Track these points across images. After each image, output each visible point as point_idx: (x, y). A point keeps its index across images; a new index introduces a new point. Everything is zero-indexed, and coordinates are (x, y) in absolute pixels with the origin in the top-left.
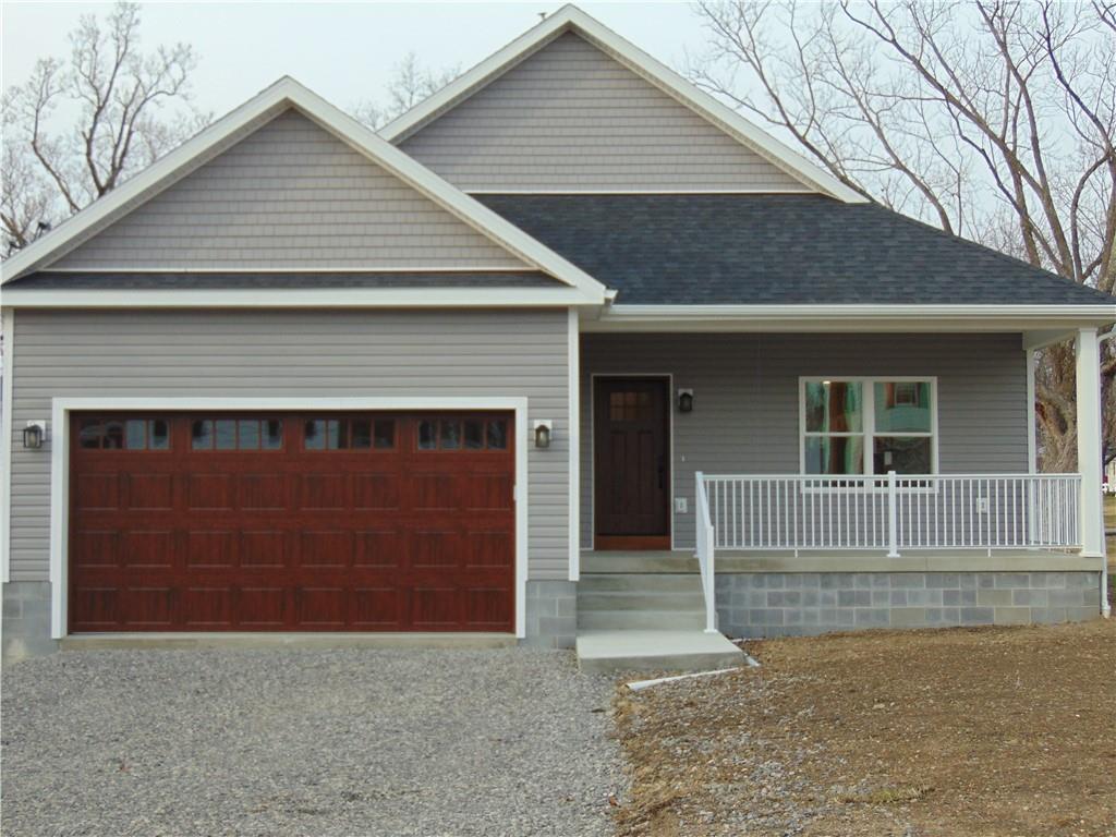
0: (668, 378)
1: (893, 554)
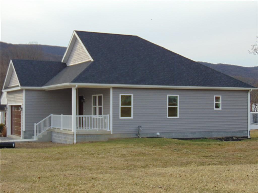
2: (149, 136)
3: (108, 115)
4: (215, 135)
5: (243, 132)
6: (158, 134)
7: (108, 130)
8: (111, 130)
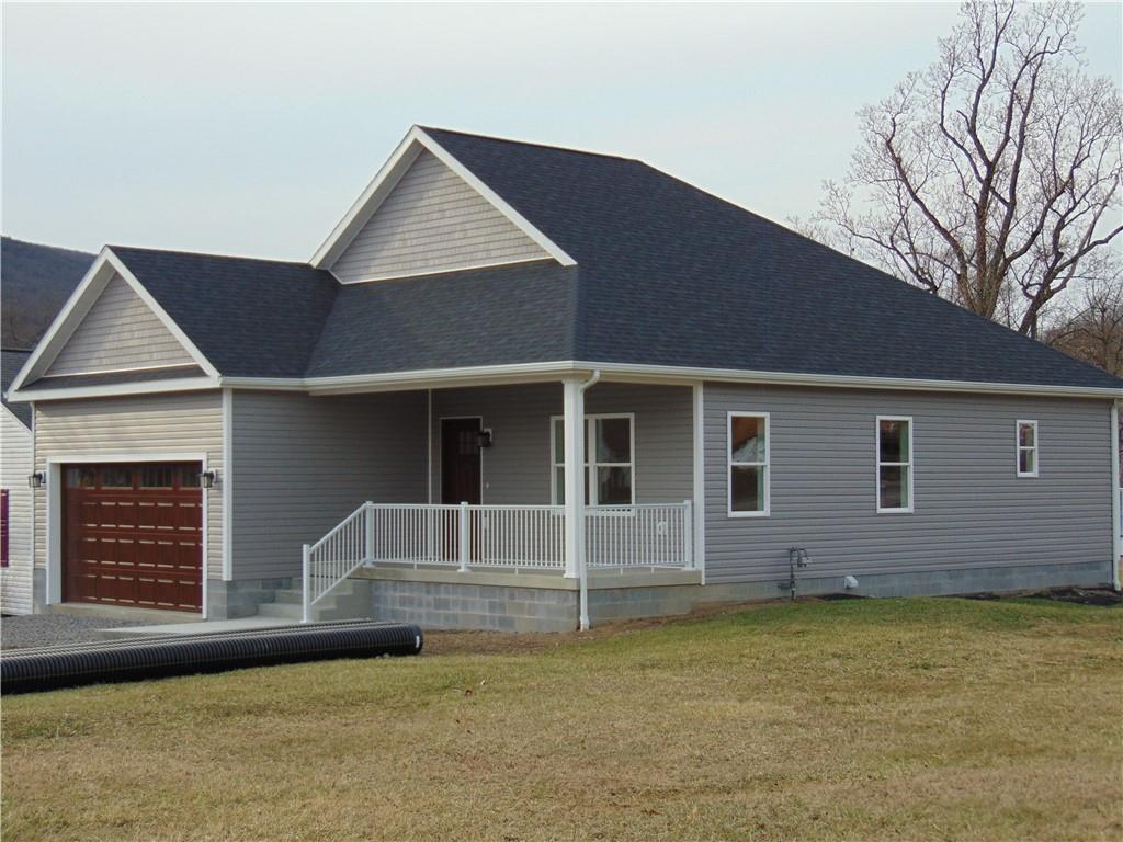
0: (479, 420)
1: (462, 570)
2: (821, 591)
3: (687, 502)
4: (1019, 583)
5: (1098, 568)
6: (853, 581)
7: (688, 568)
8: (701, 565)
